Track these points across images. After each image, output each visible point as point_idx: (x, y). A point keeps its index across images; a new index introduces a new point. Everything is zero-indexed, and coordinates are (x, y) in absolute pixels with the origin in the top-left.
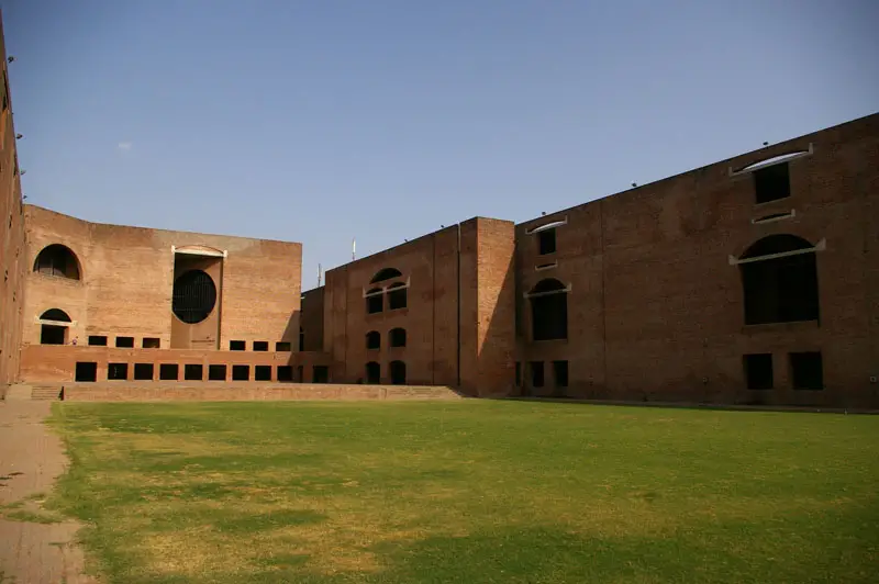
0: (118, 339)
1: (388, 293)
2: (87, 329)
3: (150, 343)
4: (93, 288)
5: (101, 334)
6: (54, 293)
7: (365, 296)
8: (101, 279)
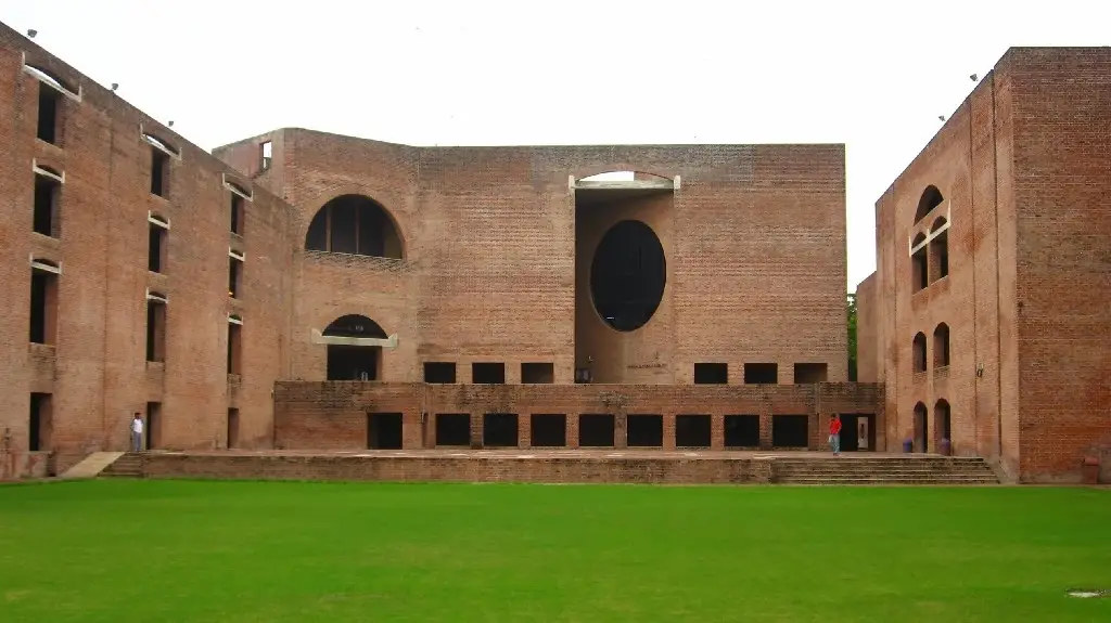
0: (476, 366)
1: (932, 241)
2: (419, 351)
3: (536, 372)
4: (427, 272)
5: (446, 358)
6: (349, 284)
7: (911, 253)
8: (440, 254)
